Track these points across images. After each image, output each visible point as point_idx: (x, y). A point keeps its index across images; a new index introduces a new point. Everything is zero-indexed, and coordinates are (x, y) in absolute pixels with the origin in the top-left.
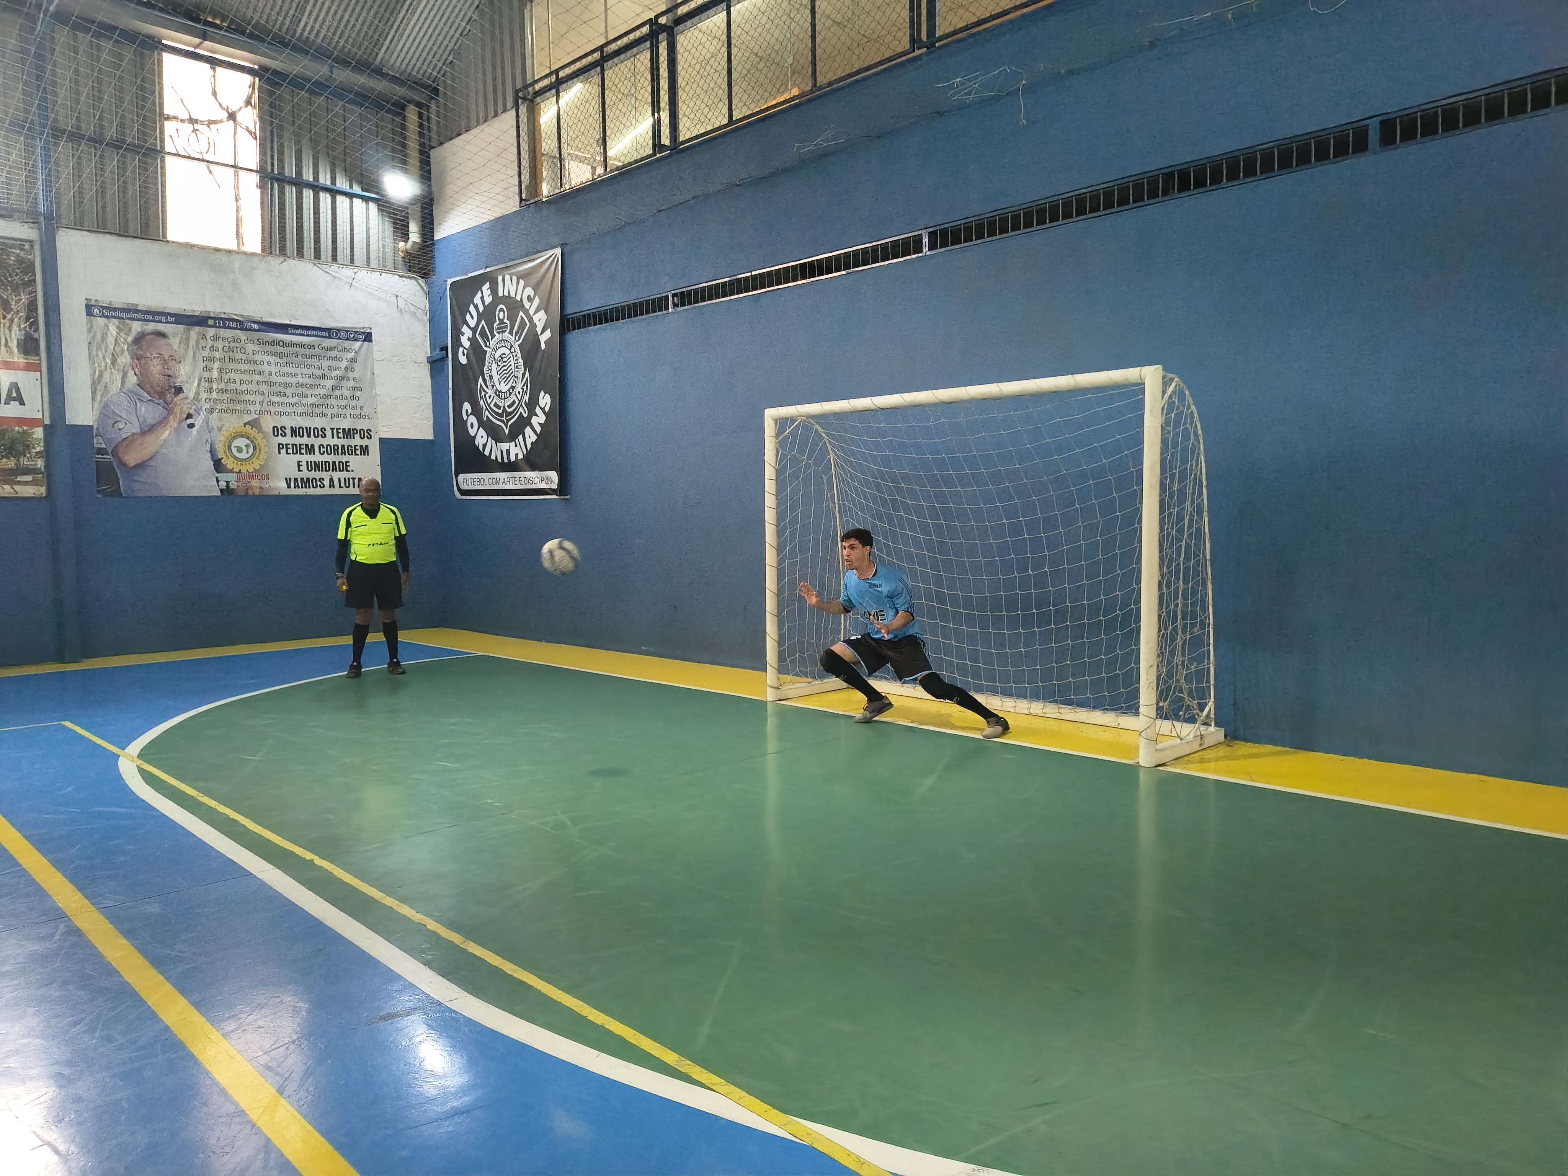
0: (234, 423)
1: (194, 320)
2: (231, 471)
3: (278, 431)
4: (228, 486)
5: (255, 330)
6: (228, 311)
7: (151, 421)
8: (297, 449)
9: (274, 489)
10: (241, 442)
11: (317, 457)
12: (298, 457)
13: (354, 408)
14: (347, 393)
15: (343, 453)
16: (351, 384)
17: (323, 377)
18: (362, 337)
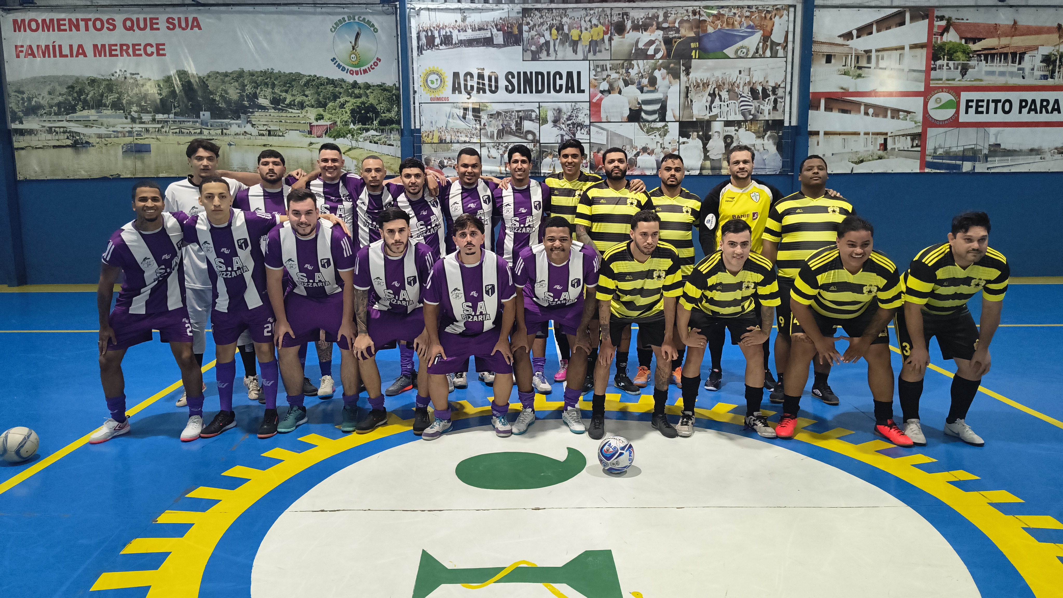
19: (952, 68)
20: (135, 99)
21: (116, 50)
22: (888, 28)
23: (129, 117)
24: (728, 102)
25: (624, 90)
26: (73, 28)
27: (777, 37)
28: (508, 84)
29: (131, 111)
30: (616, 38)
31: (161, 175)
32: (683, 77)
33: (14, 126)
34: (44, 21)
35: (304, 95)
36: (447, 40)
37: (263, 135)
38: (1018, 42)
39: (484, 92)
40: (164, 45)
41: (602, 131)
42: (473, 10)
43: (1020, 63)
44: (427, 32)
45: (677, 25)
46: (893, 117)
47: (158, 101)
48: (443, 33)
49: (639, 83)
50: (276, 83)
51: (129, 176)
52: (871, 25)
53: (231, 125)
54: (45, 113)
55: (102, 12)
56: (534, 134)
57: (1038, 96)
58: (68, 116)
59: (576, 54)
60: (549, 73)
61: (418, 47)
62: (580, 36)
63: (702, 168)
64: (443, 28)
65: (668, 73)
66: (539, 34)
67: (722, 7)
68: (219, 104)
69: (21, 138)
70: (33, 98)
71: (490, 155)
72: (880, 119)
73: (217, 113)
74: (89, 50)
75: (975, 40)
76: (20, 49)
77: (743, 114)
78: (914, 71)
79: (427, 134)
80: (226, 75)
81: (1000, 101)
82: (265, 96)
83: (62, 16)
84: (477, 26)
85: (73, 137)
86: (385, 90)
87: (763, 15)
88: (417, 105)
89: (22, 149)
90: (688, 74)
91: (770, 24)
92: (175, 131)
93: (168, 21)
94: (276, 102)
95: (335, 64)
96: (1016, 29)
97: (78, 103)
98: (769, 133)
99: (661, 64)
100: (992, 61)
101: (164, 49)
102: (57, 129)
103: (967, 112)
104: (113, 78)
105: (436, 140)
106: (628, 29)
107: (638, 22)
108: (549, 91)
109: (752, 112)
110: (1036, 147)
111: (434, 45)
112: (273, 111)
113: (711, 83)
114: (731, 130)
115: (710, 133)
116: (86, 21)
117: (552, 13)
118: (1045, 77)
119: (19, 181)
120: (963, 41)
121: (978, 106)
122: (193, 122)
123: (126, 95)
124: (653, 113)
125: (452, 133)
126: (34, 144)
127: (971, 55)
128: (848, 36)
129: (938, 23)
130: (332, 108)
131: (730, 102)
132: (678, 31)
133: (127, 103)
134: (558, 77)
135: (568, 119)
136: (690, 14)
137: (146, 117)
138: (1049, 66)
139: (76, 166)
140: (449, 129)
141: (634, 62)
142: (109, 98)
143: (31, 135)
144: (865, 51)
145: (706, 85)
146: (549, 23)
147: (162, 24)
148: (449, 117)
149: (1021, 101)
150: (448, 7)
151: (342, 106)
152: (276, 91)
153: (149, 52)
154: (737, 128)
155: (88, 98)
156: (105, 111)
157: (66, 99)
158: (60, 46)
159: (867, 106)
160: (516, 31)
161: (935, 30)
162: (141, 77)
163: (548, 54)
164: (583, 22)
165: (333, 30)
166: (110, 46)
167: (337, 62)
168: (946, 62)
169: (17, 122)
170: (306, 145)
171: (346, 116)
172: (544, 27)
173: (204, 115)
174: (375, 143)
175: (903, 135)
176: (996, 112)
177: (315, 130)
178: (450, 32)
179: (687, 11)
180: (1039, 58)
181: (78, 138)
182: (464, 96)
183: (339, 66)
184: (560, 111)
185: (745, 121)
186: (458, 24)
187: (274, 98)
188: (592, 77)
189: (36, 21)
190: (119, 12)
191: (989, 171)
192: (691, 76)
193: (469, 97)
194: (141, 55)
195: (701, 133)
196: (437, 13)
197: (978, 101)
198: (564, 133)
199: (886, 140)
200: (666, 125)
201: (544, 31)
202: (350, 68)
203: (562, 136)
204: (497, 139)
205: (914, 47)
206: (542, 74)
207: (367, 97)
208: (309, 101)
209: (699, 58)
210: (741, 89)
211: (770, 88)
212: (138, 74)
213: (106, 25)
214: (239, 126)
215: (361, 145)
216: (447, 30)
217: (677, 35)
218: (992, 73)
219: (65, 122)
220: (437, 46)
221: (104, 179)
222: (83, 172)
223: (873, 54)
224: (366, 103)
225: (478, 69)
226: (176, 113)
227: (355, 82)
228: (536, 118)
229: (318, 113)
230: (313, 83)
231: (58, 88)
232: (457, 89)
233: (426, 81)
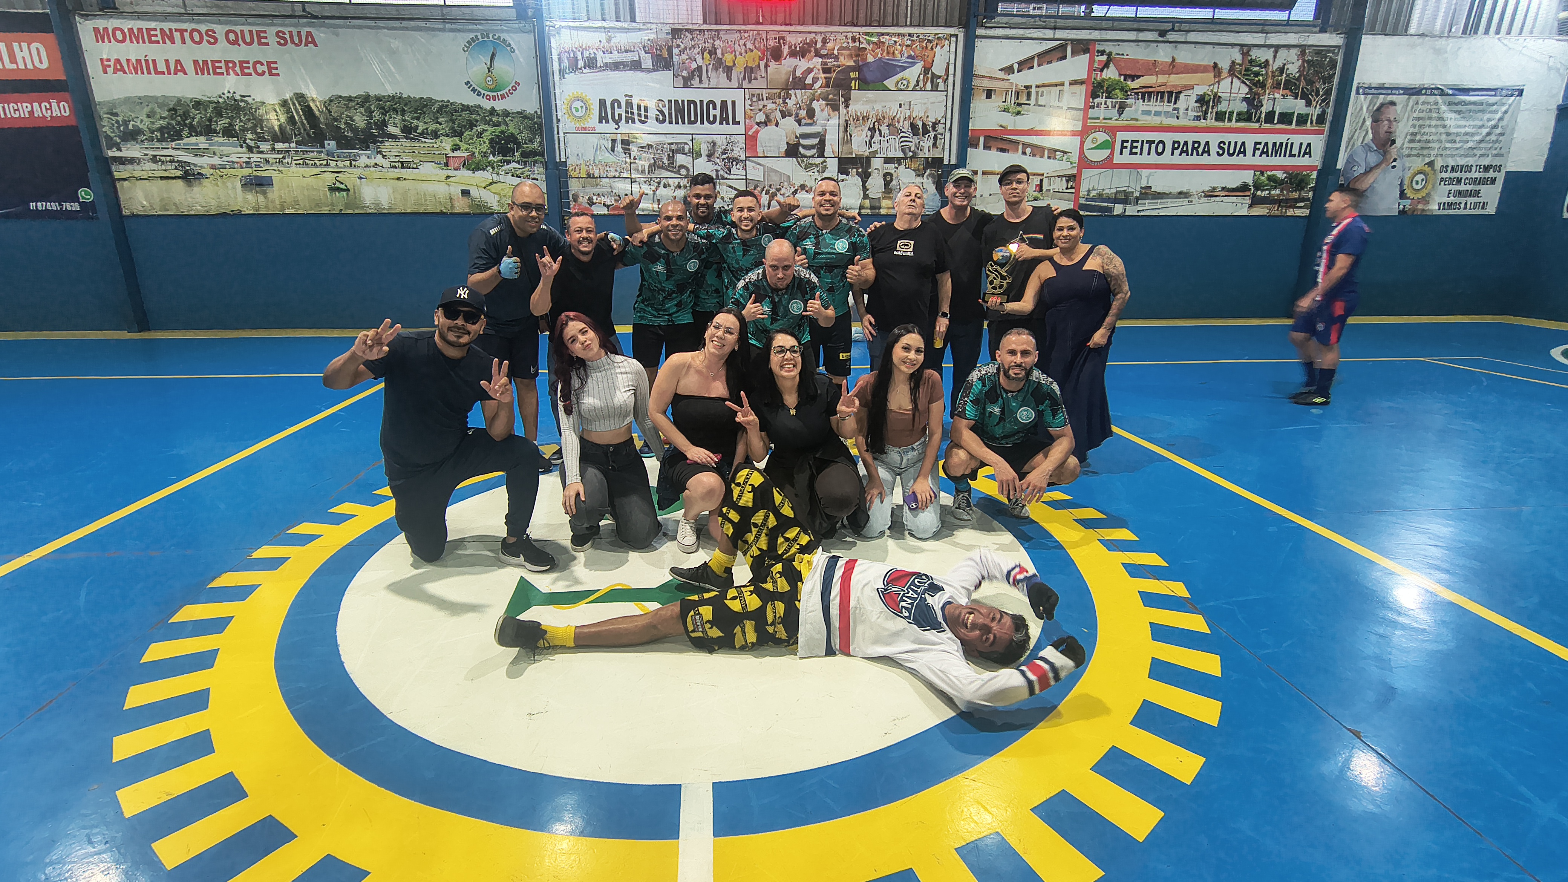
0: (1418, 163)
1: (1414, 91)
2: (1408, 198)
3: (1444, 168)
4: (1404, 208)
5: (1451, 95)
6: (1435, 82)
7: (1373, 165)
8: (1451, 181)
9: (1432, 210)
10: (1419, 177)
11: (1462, 187)
12: (1451, 187)
13: (1496, 149)
14: (1493, 137)
15: (1479, 184)
16: (1499, 131)
17: (1482, 126)
18: (1517, 93)
19: (1110, 106)
20: (249, 125)
21: (221, 68)
22: (1049, 62)
23: (244, 145)
24: (888, 138)
25: (782, 122)
26: (167, 40)
27: (938, 69)
28: (658, 113)
29: (246, 139)
30: (773, 64)
32: (842, 109)
33: (110, 153)
34: (131, 30)
35: (438, 123)
36: (591, 63)
37: (396, 168)
38: (1175, 80)
39: (633, 122)
40: (276, 63)
41: (759, 166)
42: (618, 29)
43: (1175, 103)
44: (569, 53)
45: (836, 52)
46: (1049, 158)
47: (277, 128)
48: (586, 54)
49: (797, 115)
50: (406, 109)
51: (251, 212)
52: (1032, 58)
53: (359, 155)
54: (146, 139)
55: (199, 22)
56: (687, 169)
57: (1190, 137)
58: (173, 143)
59: (730, 81)
60: (701, 102)
61: (560, 71)
62: (734, 62)
63: (861, 207)
64: (586, 49)
65: (827, 105)
66: (690, 58)
67: (883, 34)
68: (344, 132)
69: (122, 167)
70: (130, 121)
72: (1037, 158)
73: (344, 143)
74: (189, 67)
75: (1133, 78)
76: (106, 63)
77: (903, 151)
78: (1073, 109)
79: (573, 168)
80: (350, 99)
81: (1154, 142)
82: (394, 124)
83: (152, 25)
84: (623, 48)
85: (182, 167)
86: (525, 117)
87: (924, 45)
88: (561, 135)
89: (125, 180)
90: (847, 106)
91: (931, 55)
92: (298, 162)
93: (278, 35)
94: (408, 131)
95: (469, 88)
96: (1174, 66)
97: (183, 130)
98: (928, 171)
99: (820, 94)
100: (1149, 100)
101: (277, 68)
102: (163, 158)
103: (1121, 153)
104: (221, 100)
105: (583, 175)
106: (785, 55)
107: (796, 48)
108: (702, 123)
109: (912, 149)
110: (1185, 190)
111: (577, 69)
112: (405, 140)
113: (871, 117)
114: (890, 168)
115: (870, 170)
116: (182, 31)
117: (704, 35)
118: (1198, 118)
119: (125, 216)
120: (1122, 77)
121: (1132, 147)
122: (318, 152)
123: (238, 121)
124: (811, 147)
125: (600, 166)
126: (137, 174)
127: (1129, 93)
128: (1009, 70)
129: (1097, 58)
130: (468, 137)
131: (891, 137)
132: (837, 58)
133: (240, 130)
134: (711, 106)
135: (723, 153)
136: (850, 41)
137: (265, 146)
138: (1202, 107)
139: (190, 200)
140: (597, 163)
141: (792, 92)
142: (219, 123)
143: (132, 164)
144: (1025, 87)
145: (866, 118)
146: (700, 46)
147: (272, 39)
148: (596, 149)
149: (1174, 142)
150: (591, 25)
151: (480, 135)
152: (406, 118)
153: (260, 71)
154: (896, 165)
155: (195, 123)
156: (216, 139)
157: (168, 123)
158: (154, 61)
159: (1025, 145)
160: (665, 54)
161: (1096, 65)
162: (254, 100)
163: (701, 81)
164: (737, 45)
165: (466, 49)
166: (213, 62)
167: (471, 85)
168: (1104, 99)
169: (114, 149)
170: (443, 179)
171: (485, 147)
172: (696, 51)
173: (329, 144)
174: (517, 177)
175: (1059, 177)
176: (1149, 154)
177: (451, 162)
178: (595, 53)
179: (846, 36)
180: (1194, 98)
181: (188, 168)
182: (612, 125)
183: (474, 90)
184: (714, 144)
185: (905, 158)
186: (602, 44)
187: (404, 126)
188: (748, 107)
189: (122, 31)
190: (220, 23)
191: (1139, 214)
192: (850, 109)
193: (617, 127)
194: (250, 74)
195: (860, 170)
196: (580, 32)
197: (1133, 142)
198: (719, 168)
199: (1041, 180)
200: (825, 161)
201: (695, 54)
202: (487, 93)
203: (717, 171)
204: (650, 174)
205: (1074, 83)
206: (695, 103)
207: (507, 125)
208: (443, 129)
209: (859, 89)
210: (901, 124)
211: (931, 124)
212: (250, 96)
213: (205, 38)
214: (368, 158)
215: (502, 178)
216: (592, 52)
217: (835, 63)
218: (1148, 113)
219: (170, 150)
220: (581, 69)
221: (224, 215)
222: (199, 207)
223: (1033, 90)
224: (506, 132)
225: (626, 96)
226: (297, 143)
227: (493, 108)
228: (690, 152)
229: (455, 143)
230: (447, 109)
231: (158, 110)
232: (604, 118)
233: (571, 109)
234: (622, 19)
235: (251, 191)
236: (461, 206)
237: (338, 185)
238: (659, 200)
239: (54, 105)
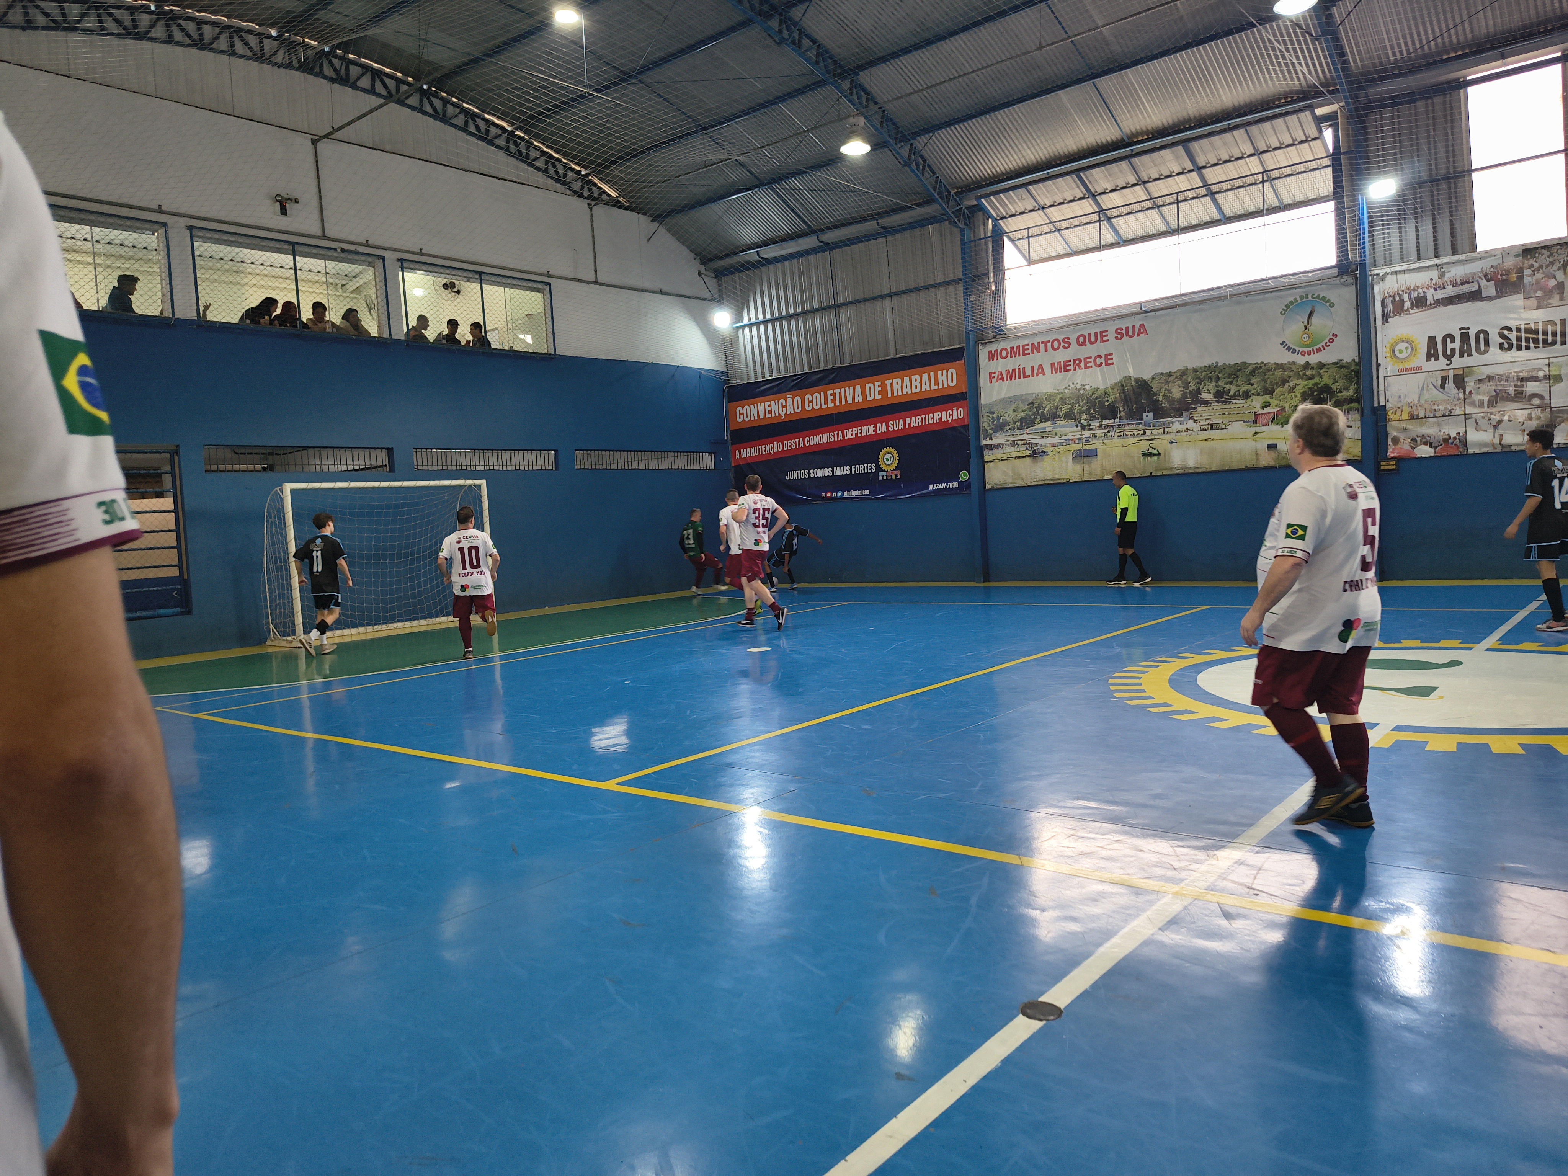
20: (1085, 408)
21: (1070, 365)
23: (1079, 425)
26: (1035, 351)
28: (1502, 341)
29: (1081, 420)
31: (1106, 477)
33: (985, 443)
34: (1012, 348)
35: (1250, 384)
36: (1420, 302)
37: (1205, 430)
39: (1470, 355)
40: (1112, 354)
42: (1454, 263)
44: (1394, 297)
47: (1106, 408)
48: (1414, 294)
50: (1220, 375)
53: (1173, 423)
54: (1010, 429)
55: (1060, 333)
56: (1541, 397)
58: (1028, 430)
60: (1563, 321)
61: (1383, 316)
64: (1414, 290)
68: (1162, 404)
69: (991, 452)
70: (1001, 416)
71: (1478, 429)
73: (1159, 412)
74: (1047, 369)
76: (993, 375)
79: (1394, 410)
80: (1170, 375)
82: (1208, 390)
83: (1026, 342)
84: (1459, 281)
85: (1032, 448)
86: (1342, 367)
88: (1381, 379)
89: (991, 461)
92: (1119, 434)
93: (1116, 332)
94: (1220, 395)
95: (1284, 347)
97: (1037, 417)
101: (1112, 359)
102: (1019, 442)
104: (1066, 391)
105: (1405, 416)
108: (1563, 343)
111: (1402, 310)
112: (1216, 404)
116: (1046, 343)
119: (987, 489)
122: (1137, 424)
123: (1077, 406)
125: (1426, 406)
126: (1000, 456)
130: (1280, 394)
133: (1078, 413)
137: (1095, 424)
140: (1422, 402)
142: (1063, 410)
143: (998, 449)
147: (1111, 336)
148: (1423, 389)
150: (1421, 265)
151: (1292, 390)
152: (1220, 384)
153: (1098, 363)
155: (1046, 411)
156: (1059, 422)
157: (1027, 415)
158: (1024, 368)
160: (1514, 277)
162: (1092, 387)
163: (1562, 298)
165: (1283, 313)
166: (1065, 362)
167: (1286, 344)
170: (1251, 435)
173: (1147, 416)
177: (1260, 419)
178: (1424, 292)
181: (1036, 448)
182: (1443, 361)
183: (1289, 349)
186: (1434, 282)
187: (1218, 391)
189: (1005, 349)
190: (1075, 330)
193: (1448, 362)
194: (1091, 367)
196: (1407, 275)
201: (1555, 271)
202: (1301, 350)
204: (1488, 407)
206: (1553, 323)
207: (1321, 377)
208: (1254, 389)
212: (1089, 384)
213: (1062, 344)
214: (1180, 424)
216: (1420, 291)
219: (1025, 435)
220: (1406, 311)
221: (1057, 484)
224: (1319, 384)
225: (1461, 329)
226: (1120, 418)
227: (1307, 363)
228: (1545, 377)
229: (1265, 400)
230: (1259, 369)
231: (1021, 405)
232: (1433, 355)
233: (1394, 351)
234: (1460, 251)
235: (1079, 462)
236: (1267, 459)
237: (1151, 450)
238: (1501, 436)
239: (955, 411)
